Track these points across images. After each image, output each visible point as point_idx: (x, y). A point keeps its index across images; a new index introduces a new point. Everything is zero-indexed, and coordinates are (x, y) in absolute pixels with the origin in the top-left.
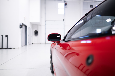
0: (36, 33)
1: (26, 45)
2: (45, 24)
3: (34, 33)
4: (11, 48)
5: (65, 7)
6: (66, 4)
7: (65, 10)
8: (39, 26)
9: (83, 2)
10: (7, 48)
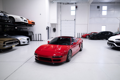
0: (54, 30)
1: (49, 38)
2: (61, 23)
3: (53, 30)
4: (42, 41)
5: (76, 9)
6: (76, 7)
7: (76, 11)
8: (56, 25)
9: (90, 5)
10: (41, 41)
